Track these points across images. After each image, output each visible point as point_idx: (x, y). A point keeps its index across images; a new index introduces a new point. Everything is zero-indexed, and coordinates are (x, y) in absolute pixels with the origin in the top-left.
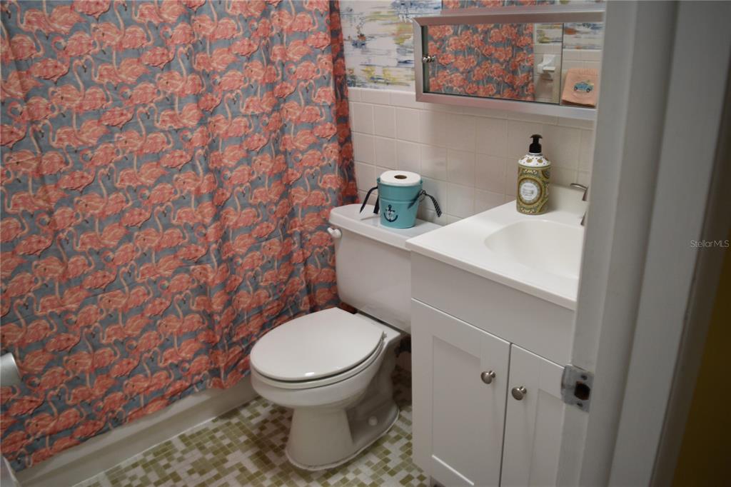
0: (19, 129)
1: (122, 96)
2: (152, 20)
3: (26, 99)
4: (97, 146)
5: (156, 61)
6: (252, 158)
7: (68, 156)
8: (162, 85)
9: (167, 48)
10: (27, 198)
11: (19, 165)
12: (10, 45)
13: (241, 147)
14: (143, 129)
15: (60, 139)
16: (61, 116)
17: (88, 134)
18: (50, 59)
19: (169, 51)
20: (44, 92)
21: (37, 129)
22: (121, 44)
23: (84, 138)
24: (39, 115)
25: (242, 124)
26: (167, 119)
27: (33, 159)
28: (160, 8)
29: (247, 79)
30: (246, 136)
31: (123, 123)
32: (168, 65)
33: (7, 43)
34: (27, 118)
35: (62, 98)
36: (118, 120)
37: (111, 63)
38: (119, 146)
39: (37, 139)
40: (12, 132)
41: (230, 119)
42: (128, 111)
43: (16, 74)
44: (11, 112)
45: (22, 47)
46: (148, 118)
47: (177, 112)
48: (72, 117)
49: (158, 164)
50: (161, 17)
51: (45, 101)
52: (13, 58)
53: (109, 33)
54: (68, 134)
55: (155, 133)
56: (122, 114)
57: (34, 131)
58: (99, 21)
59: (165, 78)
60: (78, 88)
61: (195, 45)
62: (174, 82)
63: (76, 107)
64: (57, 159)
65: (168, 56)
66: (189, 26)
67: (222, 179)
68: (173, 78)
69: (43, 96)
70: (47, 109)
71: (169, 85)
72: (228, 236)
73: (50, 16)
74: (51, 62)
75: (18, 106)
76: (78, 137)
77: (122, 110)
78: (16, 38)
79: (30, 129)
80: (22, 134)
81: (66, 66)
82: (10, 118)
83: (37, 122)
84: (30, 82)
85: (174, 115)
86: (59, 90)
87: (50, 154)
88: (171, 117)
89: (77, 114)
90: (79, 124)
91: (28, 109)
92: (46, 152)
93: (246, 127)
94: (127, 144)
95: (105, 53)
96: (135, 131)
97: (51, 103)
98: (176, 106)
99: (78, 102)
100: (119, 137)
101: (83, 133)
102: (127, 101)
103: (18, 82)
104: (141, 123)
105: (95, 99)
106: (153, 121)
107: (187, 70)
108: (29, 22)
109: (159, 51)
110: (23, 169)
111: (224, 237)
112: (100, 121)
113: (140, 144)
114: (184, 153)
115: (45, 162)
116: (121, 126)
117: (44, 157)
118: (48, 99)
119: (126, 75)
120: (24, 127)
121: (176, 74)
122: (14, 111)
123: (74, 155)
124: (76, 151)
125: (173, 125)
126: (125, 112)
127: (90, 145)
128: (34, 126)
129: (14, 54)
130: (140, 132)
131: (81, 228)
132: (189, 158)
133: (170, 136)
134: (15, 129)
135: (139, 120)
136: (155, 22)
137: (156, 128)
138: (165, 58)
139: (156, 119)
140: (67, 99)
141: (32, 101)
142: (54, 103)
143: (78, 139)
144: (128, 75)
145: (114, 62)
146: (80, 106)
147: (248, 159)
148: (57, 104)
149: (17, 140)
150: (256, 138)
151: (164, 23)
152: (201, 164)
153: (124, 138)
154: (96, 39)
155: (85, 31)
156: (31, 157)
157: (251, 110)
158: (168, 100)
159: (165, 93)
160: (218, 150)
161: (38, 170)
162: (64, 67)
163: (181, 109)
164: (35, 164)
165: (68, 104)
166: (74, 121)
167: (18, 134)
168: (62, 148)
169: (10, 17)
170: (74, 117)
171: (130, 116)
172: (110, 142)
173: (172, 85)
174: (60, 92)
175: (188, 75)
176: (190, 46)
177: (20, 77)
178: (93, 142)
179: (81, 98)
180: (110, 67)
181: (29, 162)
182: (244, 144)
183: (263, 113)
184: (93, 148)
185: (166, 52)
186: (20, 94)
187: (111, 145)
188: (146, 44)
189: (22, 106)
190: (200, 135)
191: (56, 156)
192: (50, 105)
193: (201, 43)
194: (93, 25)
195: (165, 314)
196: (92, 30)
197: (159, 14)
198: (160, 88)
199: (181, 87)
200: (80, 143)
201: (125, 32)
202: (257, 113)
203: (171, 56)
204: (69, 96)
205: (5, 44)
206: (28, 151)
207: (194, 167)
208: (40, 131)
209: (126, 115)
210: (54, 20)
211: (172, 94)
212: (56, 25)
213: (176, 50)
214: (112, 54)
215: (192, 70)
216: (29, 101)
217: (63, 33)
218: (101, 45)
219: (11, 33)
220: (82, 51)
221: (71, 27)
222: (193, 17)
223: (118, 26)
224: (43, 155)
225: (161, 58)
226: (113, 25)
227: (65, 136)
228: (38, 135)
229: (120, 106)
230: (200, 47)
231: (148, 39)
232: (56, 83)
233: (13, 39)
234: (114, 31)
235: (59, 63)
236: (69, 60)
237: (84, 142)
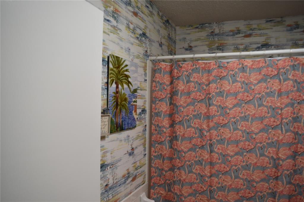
0: (205, 187)
1: (252, 186)
2: (274, 156)
3: (211, 176)
5: (271, 174)
8: (272, 186)
9: (278, 170)
11: (201, 200)
12: (210, 155)
15: (219, 196)
16: (222, 187)
17: (231, 197)
18: (223, 164)
19: (278, 172)
20: (217, 176)
21: (211, 189)
22: (256, 163)
23: (229, 198)
24: (213, 184)
27: (207, 200)
28: (278, 151)
31: (249, 197)
32: (277, 178)
34: (209, 184)
35: (224, 180)
36: (247, 195)
37: (250, 171)
40: (202, 187)
42: (253, 192)
43: (209, 167)
44: (203, 180)
45: (213, 158)
46: (262, 198)
47: (277, 201)
48: (226, 188)
50: (278, 156)
52: (210, 161)
53: (252, 158)
54: (222, 195)
56: (249, 193)
57: (210, 189)
58: (248, 152)
59: (274, 183)
60: (232, 178)
61: (295, 171)
62: (278, 186)
63: (229, 185)
66: (293, 161)
68: (278, 184)
69: (216, 177)
70: (217, 183)
71: (275, 187)
73: (227, 148)
74: (223, 165)
75: (207, 179)
76: (226, 197)
78: (213, 154)
79: (209, 188)
80: (205, 189)
81: (229, 168)
82: (203, 182)
83: (212, 187)
84: (213, 171)
86: (223, 177)
87: (213, 200)
89: (228, 188)
90: (228, 193)
91: (210, 181)
95: (248, 166)
98: (277, 198)
99: (230, 183)
101: (229, 196)
102: (253, 188)
103: (209, 170)
104: (257, 200)
105: (238, 184)
107: (286, 182)
108: (218, 149)
109: (274, 170)
112: (238, 193)
116: (247, 198)
117: (210, 201)
118: (218, 179)
119: (256, 177)
120: (206, 187)
121: (280, 183)
122: (205, 180)
126: (251, 192)
129: (210, 159)
134: (203, 187)
135: (257, 198)
136: (275, 157)
138: (276, 174)
139: (265, 200)
140: (226, 181)
142: (220, 181)
145: (251, 170)
146: (231, 185)
148: (221, 182)
149: (203, 191)
151: (279, 159)
154: (244, 159)
155: (241, 156)
156: (206, 199)
158: (273, 193)
159: (273, 190)
162: (228, 168)
163: (279, 200)
165: (225, 183)
166: (226, 191)
167: (204, 189)
168: (218, 200)
169: (212, 146)
170: (227, 189)
171: (253, 195)
173: (277, 187)
174: (223, 178)
175: (286, 185)
176: (292, 171)
177: (210, 168)
179: (232, 182)
180: (249, 172)
185: (277, 171)
186: (209, 174)
188: (268, 165)
189: (208, 179)
192: (218, 182)
193: (300, 170)
194: (245, 154)
197: (277, 154)
198: (271, 187)
199: (281, 189)
200: (226, 200)
201: (259, 158)
203: (279, 174)
204: (227, 180)
205: (208, 155)
206: (206, 196)
208: (212, 191)
209: (251, 194)
210: (228, 149)
211: (276, 192)
212: (229, 152)
213: (283, 172)
214: (251, 167)
215: (290, 183)
216: (211, 178)
217: (231, 155)
218: (247, 162)
219: (211, 151)
220: (237, 163)
221: (235, 153)
222: (297, 157)
223: (257, 156)
224: (210, 200)
225: (274, 173)
226: (254, 155)
227: (221, 195)
228: (211, 192)
229: (249, 189)
230: (299, 172)
231: (270, 164)
232: (223, 174)
233: (211, 154)
234: (254, 157)
235: (226, 167)
236: (231, 166)
237: (228, 200)
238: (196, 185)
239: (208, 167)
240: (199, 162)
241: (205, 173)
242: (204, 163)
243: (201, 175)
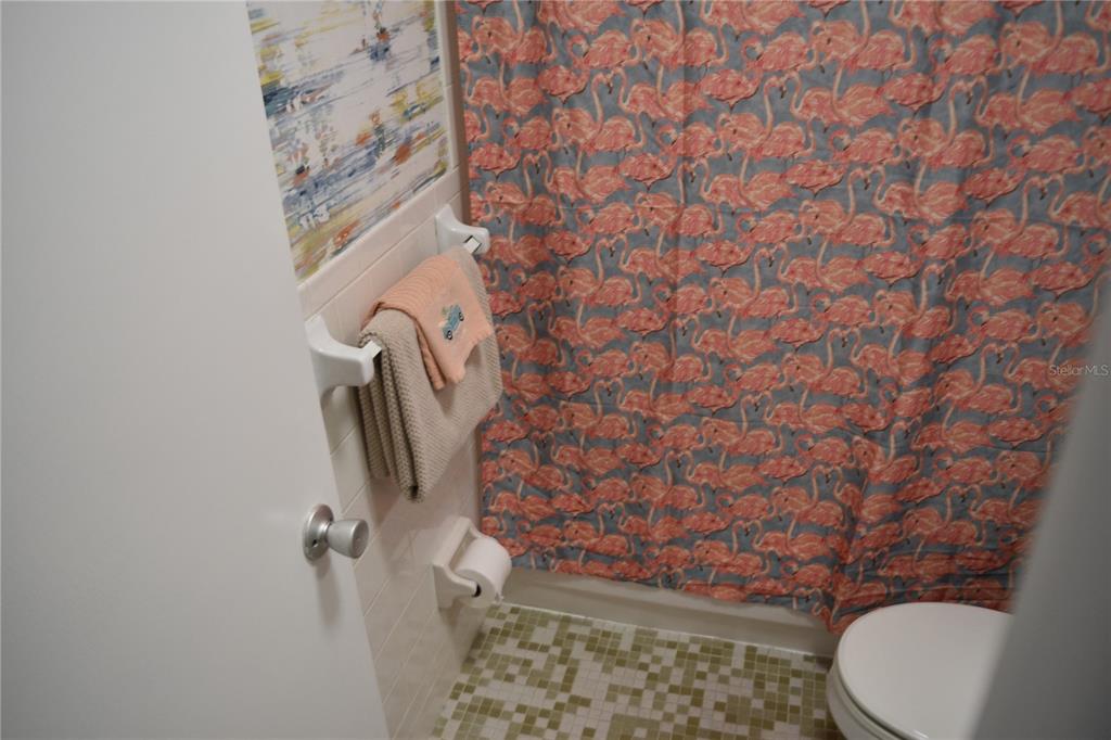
0: (665, 164)
1: (834, 145)
2: (923, 25)
3: (687, 122)
4: (768, 213)
5: (908, 97)
6: (1040, 303)
7: (720, 217)
8: (907, 140)
9: (933, 78)
10: (650, 258)
11: (653, 212)
12: (684, 41)
13: (1025, 277)
14: (852, 204)
15: (715, 191)
16: (726, 158)
17: (758, 192)
18: (733, 71)
19: (934, 85)
20: (711, 119)
21: (688, 170)
22: (855, 58)
23: (751, 196)
24: (696, 150)
25: (1044, 239)
26: (898, 197)
27: (673, 209)
29: (1086, 158)
30: (1043, 261)
31: (821, 187)
32: (925, 110)
33: (681, 40)
34: (680, 151)
35: (735, 131)
36: (815, 180)
37: (831, 89)
38: (803, 220)
39: (685, 181)
40: (655, 166)
41: (1022, 222)
42: (835, 169)
43: (681, 86)
44: (661, 139)
45: (697, 48)
46: (866, 188)
47: (917, 191)
48: (742, 162)
49: (859, 264)
50: (940, 23)
51: (709, 131)
52: (683, 62)
53: (841, 39)
54: (729, 185)
55: (869, 214)
56: (824, 173)
57: (684, 170)
58: (828, 18)
59: (916, 129)
60: (763, 120)
61: (993, 80)
62: (927, 138)
63: (752, 149)
64: (703, 218)
65: (931, 92)
66: (992, 44)
67: (969, 321)
68: (927, 131)
69: (708, 124)
70: (709, 143)
71: (917, 141)
72: (943, 415)
74: (733, 76)
75: (673, 134)
76: (743, 193)
77: (827, 166)
78: (695, 34)
79: (681, 166)
80: (667, 171)
81: (754, 84)
82: (659, 146)
83: (691, 160)
84: (697, 101)
85: (911, 194)
86: (733, 120)
87: (694, 208)
88: (905, 196)
89: (750, 160)
90: (749, 176)
91: (685, 138)
92: (692, 203)
93: (1050, 245)
94: (818, 220)
95: (823, 71)
96: (837, 203)
97: (717, 136)
98: (919, 181)
99: (757, 142)
100: (807, 207)
101: (751, 189)
102: (838, 154)
103: (682, 97)
104: (851, 193)
105: (786, 141)
106: (873, 195)
107: (959, 121)
109: (918, 80)
110: (657, 219)
111: (931, 415)
112: (783, 176)
113: (839, 224)
114: (907, 261)
115: (686, 217)
116: (816, 190)
117: (686, 210)
118: (715, 130)
119: (850, 111)
120: (672, 163)
121: (935, 126)
122: (665, 137)
123: (729, 218)
124: (733, 213)
125: (903, 210)
126: (830, 169)
127: (757, 209)
128: (686, 164)
129: (685, 56)
130: (846, 206)
131: (710, 321)
132: (912, 271)
133: (892, 226)
134: (660, 163)
135: (850, 187)
136: (927, 30)
137: (874, 207)
138: (925, 94)
139: (878, 192)
140: (742, 135)
141: (694, 128)
142: (721, 137)
143: (741, 196)
144: (853, 113)
145: (836, 87)
146: (759, 149)
147: (1031, 302)
148: (725, 139)
149: (658, 178)
150: (1064, 270)
151: (940, 35)
152: (928, 289)
153: (817, 209)
154: (814, 47)
155: (800, 33)
156: (670, 206)
157: (1073, 217)
158: (909, 167)
159: (907, 154)
160: (979, 270)
161: (675, 225)
162: (750, 86)
163: (924, 187)
164: (673, 217)
165: (740, 143)
166: (743, 170)
167: (662, 171)
168: (714, 204)
170: (745, 162)
171: (836, 177)
172: (791, 211)
173: (923, 144)
174: (733, 123)
175: (957, 132)
176: (983, 79)
177: (686, 90)
178: (763, 205)
179: (763, 137)
180: (826, 94)
181: (666, 211)
182: (1034, 276)
183: (1099, 229)
184: (760, 215)
185: (930, 84)
186: (680, 114)
187: (791, 216)
188: (900, 63)
189: (678, 133)
190: (944, 240)
191: (704, 212)
192: (715, 139)
193: (1010, 76)
194: (816, 24)
195: (792, 482)
196: (813, 29)
197: (937, 16)
198: (901, 144)
199: (936, 150)
200: (743, 203)
201: (868, 40)
202: (1084, 225)
203: (936, 94)
204: (746, 130)
205: (677, 40)
206: (669, 196)
207: (916, 290)
208: (691, 174)
209: (830, 175)
210: (755, 11)
211: (917, 159)
212: (755, 20)
213: (950, 84)
214: (835, 74)
215: (970, 124)
216: (689, 128)
217: (763, 32)
218: (821, 58)
219: (689, 25)
220: (785, 64)
221: (778, 24)
222: (1008, 26)
223: (859, 28)
224: (686, 208)
225: (918, 93)
226: (850, 25)
227: (723, 188)
228: (688, 178)
229: (824, 159)
230: (1006, 82)
231: (906, 57)
232: (732, 108)
233: (690, 34)
234: (851, 36)
235: (744, 79)
236: (761, 75)
237: (749, 203)
238: (633, 159)
239: (676, 87)
240: (644, 72)
241: (665, 111)
242: (661, 73)
243: (650, 119)
